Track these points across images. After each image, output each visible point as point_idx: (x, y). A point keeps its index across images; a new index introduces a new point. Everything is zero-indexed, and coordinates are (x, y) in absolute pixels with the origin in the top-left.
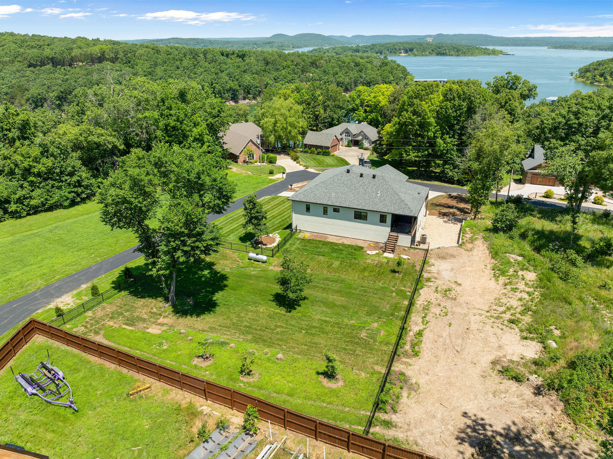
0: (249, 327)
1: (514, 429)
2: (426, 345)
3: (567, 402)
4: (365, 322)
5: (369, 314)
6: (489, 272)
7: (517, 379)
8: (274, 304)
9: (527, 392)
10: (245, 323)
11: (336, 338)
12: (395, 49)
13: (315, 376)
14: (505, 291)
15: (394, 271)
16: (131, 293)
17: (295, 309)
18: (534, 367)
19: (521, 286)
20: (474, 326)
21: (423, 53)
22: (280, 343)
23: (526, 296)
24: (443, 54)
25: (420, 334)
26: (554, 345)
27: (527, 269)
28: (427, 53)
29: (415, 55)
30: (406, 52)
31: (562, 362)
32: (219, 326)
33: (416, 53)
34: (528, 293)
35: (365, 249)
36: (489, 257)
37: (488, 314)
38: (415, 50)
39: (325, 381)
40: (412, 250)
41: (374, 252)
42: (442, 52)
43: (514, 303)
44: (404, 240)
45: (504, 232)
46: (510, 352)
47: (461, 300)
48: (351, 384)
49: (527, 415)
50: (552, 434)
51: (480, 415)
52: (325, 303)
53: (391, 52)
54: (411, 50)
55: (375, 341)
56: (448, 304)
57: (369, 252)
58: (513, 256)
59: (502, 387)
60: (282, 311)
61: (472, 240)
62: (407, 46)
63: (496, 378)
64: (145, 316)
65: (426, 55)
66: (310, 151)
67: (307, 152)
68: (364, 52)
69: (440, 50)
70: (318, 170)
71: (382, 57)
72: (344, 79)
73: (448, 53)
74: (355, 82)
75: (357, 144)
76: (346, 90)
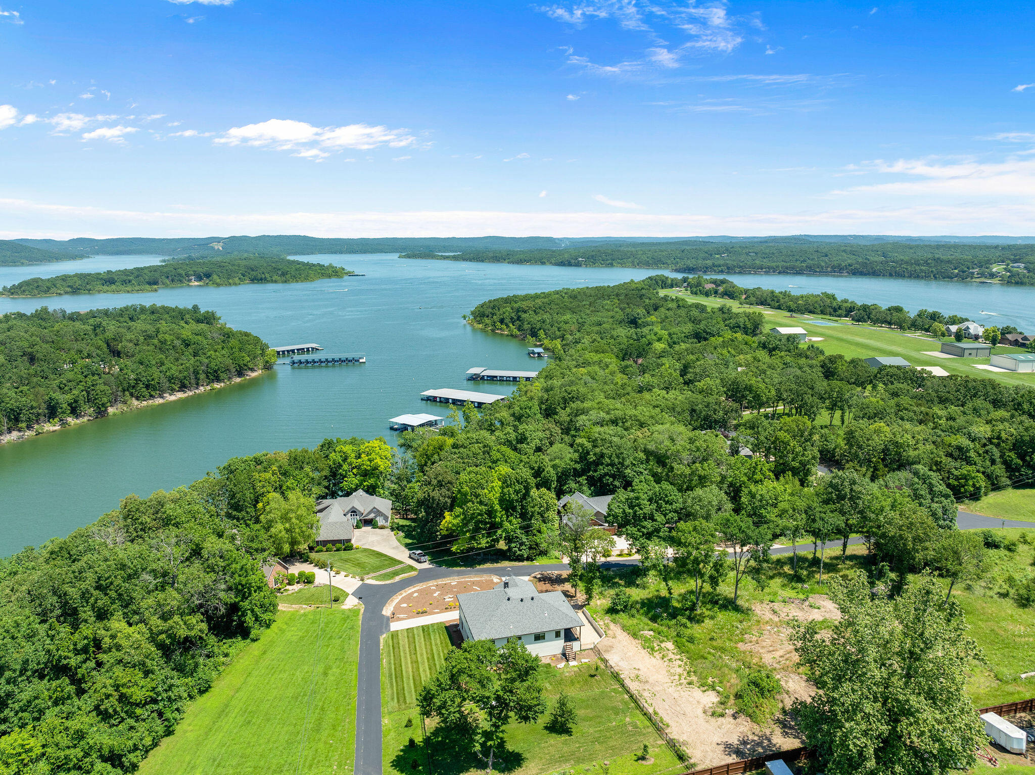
0: (563, 757)
1: (741, 739)
2: (666, 719)
3: (750, 716)
4: (621, 721)
5: (617, 714)
6: (644, 652)
7: (722, 715)
8: (554, 735)
9: (731, 720)
10: (557, 756)
11: (619, 738)
12: (180, 275)
13: (636, 763)
14: (666, 664)
15: (592, 676)
17: (572, 732)
18: (723, 706)
19: (671, 656)
20: (676, 695)
21: (230, 281)
22: (594, 756)
23: (680, 663)
24: (261, 279)
25: (656, 713)
26: (721, 690)
27: (664, 641)
28: (237, 281)
29: (218, 285)
30: (199, 278)
31: (732, 697)
32: (544, 765)
33: (218, 281)
34: (679, 660)
35: (553, 665)
36: (631, 638)
37: (674, 684)
38: (215, 277)
39: (644, 762)
40: (583, 652)
41: (562, 665)
42: (259, 276)
43: (680, 670)
44: (576, 645)
45: (624, 612)
46: (705, 703)
47: (651, 680)
48: (656, 756)
49: (741, 730)
50: (754, 733)
51: (724, 740)
53: (173, 280)
54: (208, 276)
55: (640, 729)
56: (647, 687)
57: (559, 666)
58: (646, 632)
59: (719, 723)
60: (564, 737)
61: (607, 626)
62: (200, 270)
63: (713, 720)
65: (235, 284)
66: (324, 549)
67: (322, 551)
68: (125, 282)
69: (254, 273)
70: (377, 578)
71: (190, 307)
72: (176, 371)
73: (269, 279)
74: (196, 373)
75: (369, 522)
76: (183, 387)
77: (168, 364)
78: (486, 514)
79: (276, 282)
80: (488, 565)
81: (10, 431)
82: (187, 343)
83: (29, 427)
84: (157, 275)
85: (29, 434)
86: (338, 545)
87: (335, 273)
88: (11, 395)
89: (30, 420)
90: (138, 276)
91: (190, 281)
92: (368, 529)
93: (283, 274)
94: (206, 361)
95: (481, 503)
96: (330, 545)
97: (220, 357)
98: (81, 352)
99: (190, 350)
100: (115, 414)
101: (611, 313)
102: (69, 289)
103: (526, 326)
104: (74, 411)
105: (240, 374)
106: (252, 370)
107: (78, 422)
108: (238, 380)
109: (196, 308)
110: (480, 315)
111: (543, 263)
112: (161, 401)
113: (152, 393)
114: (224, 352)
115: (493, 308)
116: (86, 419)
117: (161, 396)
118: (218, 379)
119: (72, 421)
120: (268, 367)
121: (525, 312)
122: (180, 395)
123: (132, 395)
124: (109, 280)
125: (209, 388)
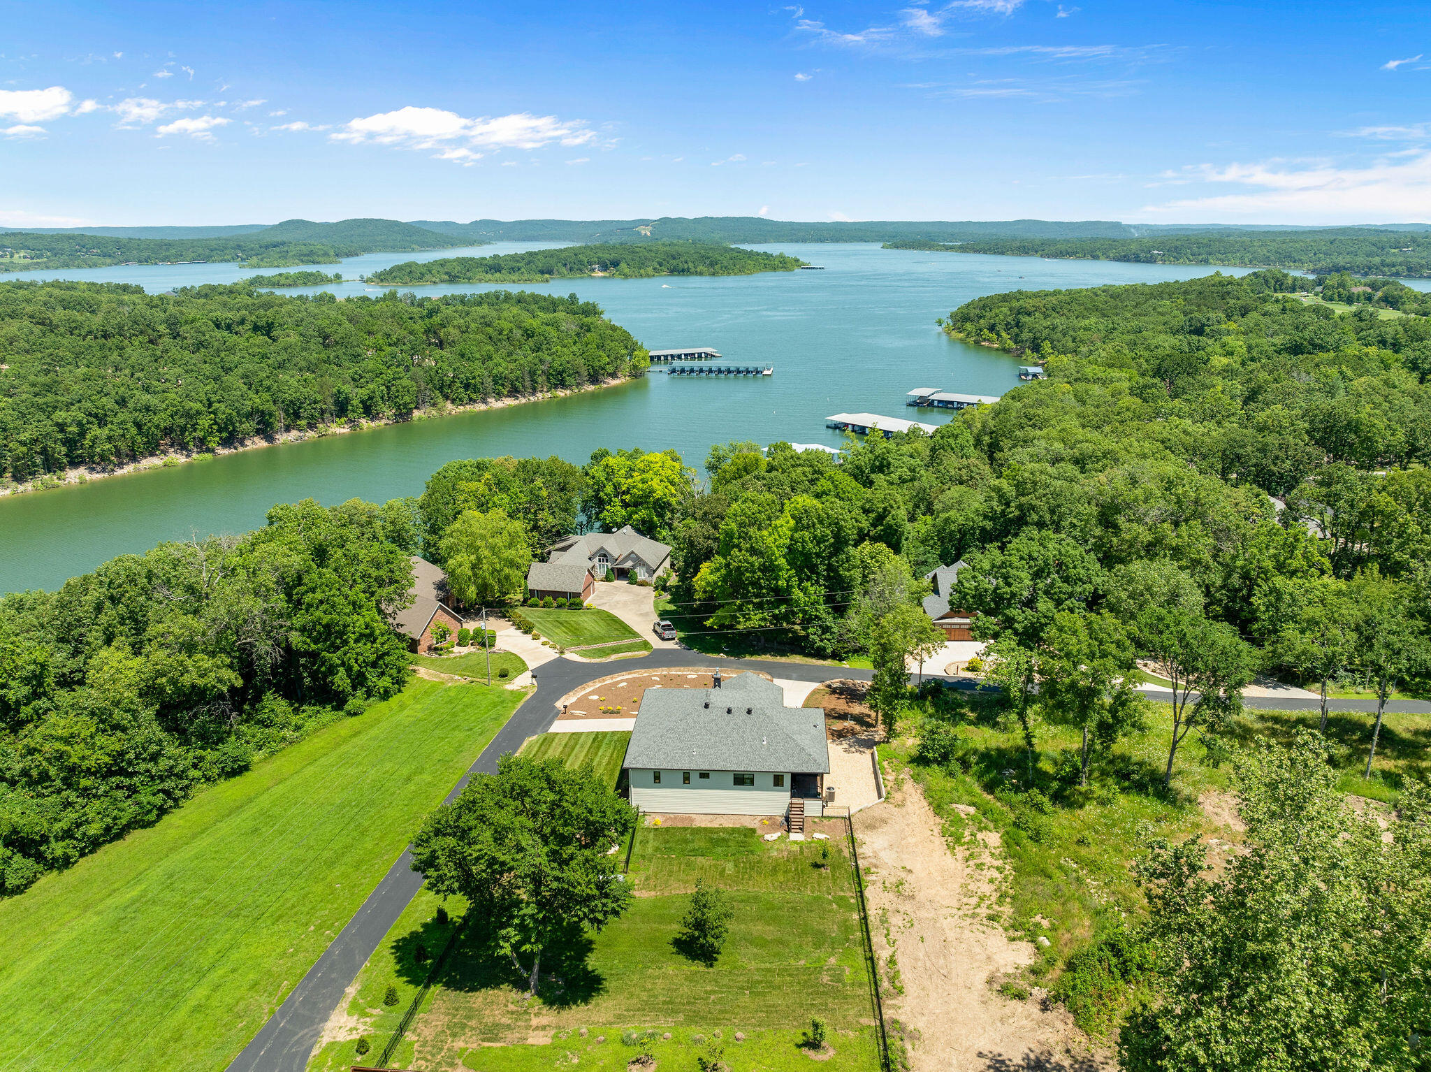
0: (670, 1002)
1: (1032, 1056)
2: (906, 976)
3: (1075, 1012)
4: (818, 960)
5: (818, 945)
6: (939, 842)
7: (1020, 997)
8: (681, 958)
9: (1035, 1010)
10: (661, 998)
11: (794, 992)
12: (581, 262)
13: (797, 1051)
14: (969, 871)
15: (817, 866)
16: (448, 985)
17: (716, 960)
18: (1033, 978)
19: (986, 858)
20: (951, 935)
21: (642, 271)
22: (727, 1016)
23: (996, 874)
24: (683, 271)
25: (892, 961)
26: (1047, 943)
27: (986, 828)
28: (650, 270)
29: (626, 276)
30: (604, 267)
31: (1060, 964)
32: (627, 1010)
33: (627, 270)
34: (997, 868)
35: (759, 832)
36: (931, 814)
37: (961, 913)
38: (623, 265)
39: (811, 1053)
40: (822, 821)
41: (775, 836)
42: (681, 266)
43: (987, 889)
44: (812, 807)
45: (939, 764)
46: (1002, 962)
47: (921, 896)
48: (843, 1049)
49: (1042, 1038)
50: (1068, 1051)
51: (996, 1050)
52: (751, 941)
53: (571, 269)
54: (615, 264)
55: (844, 985)
56: (907, 906)
57: (767, 837)
58: (962, 807)
59: (1007, 1011)
60: (698, 967)
61: (899, 784)
62: (606, 256)
63: (997, 1001)
64: (505, 1021)
65: (648, 276)
66: (541, 603)
67: (537, 606)
68: (513, 270)
69: (675, 262)
70: (583, 654)
71: (566, 296)
72: (506, 368)
73: (693, 270)
74: (532, 373)
75: (623, 574)
76: (514, 392)
77: (497, 359)
78: (760, 570)
79: (701, 274)
80: (767, 658)
81: (288, 429)
82: (529, 334)
83: (311, 426)
84: (552, 261)
85: (311, 434)
86: (561, 600)
87: (784, 264)
88: (292, 384)
89: (313, 417)
90: (529, 263)
91: (593, 270)
92: (622, 583)
93: (712, 264)
94: (549, 358)
95: (753, 551)
96: (548, 599)
97: (565, 355)
98: (388, 336)
99: (531, 342)
100: (420, 419)
101: (1165, 319)
102: (446, 277)
103: (1025, 335)
104: (369, 410)
105: (594, 379)
106: (613, 375)
107: (372, 425)
108: (591, 388)
109: (573, 297)
110: (962, 319)
111: (1095, 257)
112: (482, 407)
113: (473, 396)
114: (575, 348)
115: (984, 307)
116: (383, 422)
117: (484, 401)
118: (562, 384)
119: (365, 423)
120: (637, 374)
121: (1029, 315)
122: (510, 402)
123: (446, 397)
124: (494, 267)
125: (548, 395)
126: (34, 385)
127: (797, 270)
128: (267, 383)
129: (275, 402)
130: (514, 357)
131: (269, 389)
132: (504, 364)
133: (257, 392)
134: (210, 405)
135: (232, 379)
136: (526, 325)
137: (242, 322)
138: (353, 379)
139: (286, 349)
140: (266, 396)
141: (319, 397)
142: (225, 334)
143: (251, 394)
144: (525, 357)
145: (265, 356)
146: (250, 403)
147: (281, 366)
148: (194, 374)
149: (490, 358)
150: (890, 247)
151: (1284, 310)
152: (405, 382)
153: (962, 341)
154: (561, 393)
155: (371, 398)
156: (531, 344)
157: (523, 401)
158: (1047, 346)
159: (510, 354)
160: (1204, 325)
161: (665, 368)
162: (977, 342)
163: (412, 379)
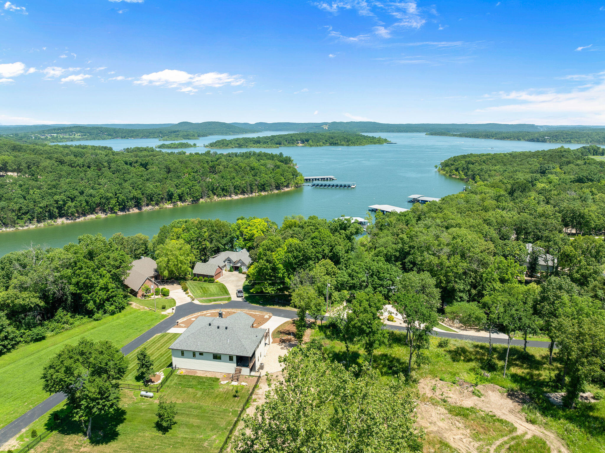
4: (208, 436)
5: (212, 430)
8: (155, 429)
12: (293, 140)
15: (235, 396)
16: (59, 431)
17: (168, 431)
21: (318, 144)
24: (336, 144)
28: (321, 143)
29: (311, 146)
30: (303, 142)
33: (311, 143)
35: (220, 380)
38: (310, 141)
40: (250, 378)
41: (225, 382)
42: (335, 142)
44: (245, 371)
52: (187, 425)
53: (289, 143)
54: (307, 141)
57: (222, 382)
62: (304, 137)
65: (320, 146)
66: (198, 279)
67: (196, 280)
68: (265, 143)
69: (332, 140)
70: (202, 301)
71: (278, 154)
72: (240, 183)
73: (340, 143)
74: (251, 185)
75: (236, 269)
76: (243, 193)
77: (236, 179)
79: (343, 145)
81: (148, 205)
82: (252, 169)
83: (157, 204)
84: (281, 139)
85: (157, 207)
86: (206, 278)
87: (379, 141)
88: (150, 187)
89: (158, 201)
90: (272, 140)
91: (298, 143)
93: (348, 141)
94: (259, 179)
96: (201, 278)
97: (265, 178)
98: (193, 169)
99: (253, 172)
100: (202, 203)
101: (531, 166)
102: (238, 145)
103: (470, 173)
104: (181, 198)
105: (278, 187)
106: (287, 186)
107: (182, 204)
108: (276, 192)
109: (281, 154)
110: (445, 165)
111: (519, 140)
112: (229, 198)
113: (226, 194)
114: (270, 175)
115: (455, 161)
116: (187, 203)
117: (230, 196)
118: (264, 190)
119: (179, 204)
120: (298, 186)
121: (473, 164)
122: (241, 196)
123: (215, 194)
124: (257, 142)
125: (257, 194)
126: (49, 185)
127: (385, 144)
128: (140, 186)
129: (143, 194)
130: (244, 178)
131: (140, 189)
132: (239, 181)
133: (136, 190)
134: (116, 195)
135: (126, 185)
136: (252, 165)
137: (136, 162)
138: (176, 186)
139: (150, 173)
140: (139, 192)
141: (161, 193)
142: (129, 166)
143: (134, 191)
144: (249, 178)
145: (142, 176)
146: (132, 194)
147: (147, 180)
148: (112, 182)
149: (234, 178)
150: (429, 134)
151: (585, 163)
152: (197, 187)
153: (444, 175)
154: (263, 193)
155: (182, 194)
156: (252, 173)
157: (246, 196)
158: (477, 178)
159: (243, 177)
160: (546, 169)
161: (310, 184)
162: (450, 176)
163: (200, 186)
